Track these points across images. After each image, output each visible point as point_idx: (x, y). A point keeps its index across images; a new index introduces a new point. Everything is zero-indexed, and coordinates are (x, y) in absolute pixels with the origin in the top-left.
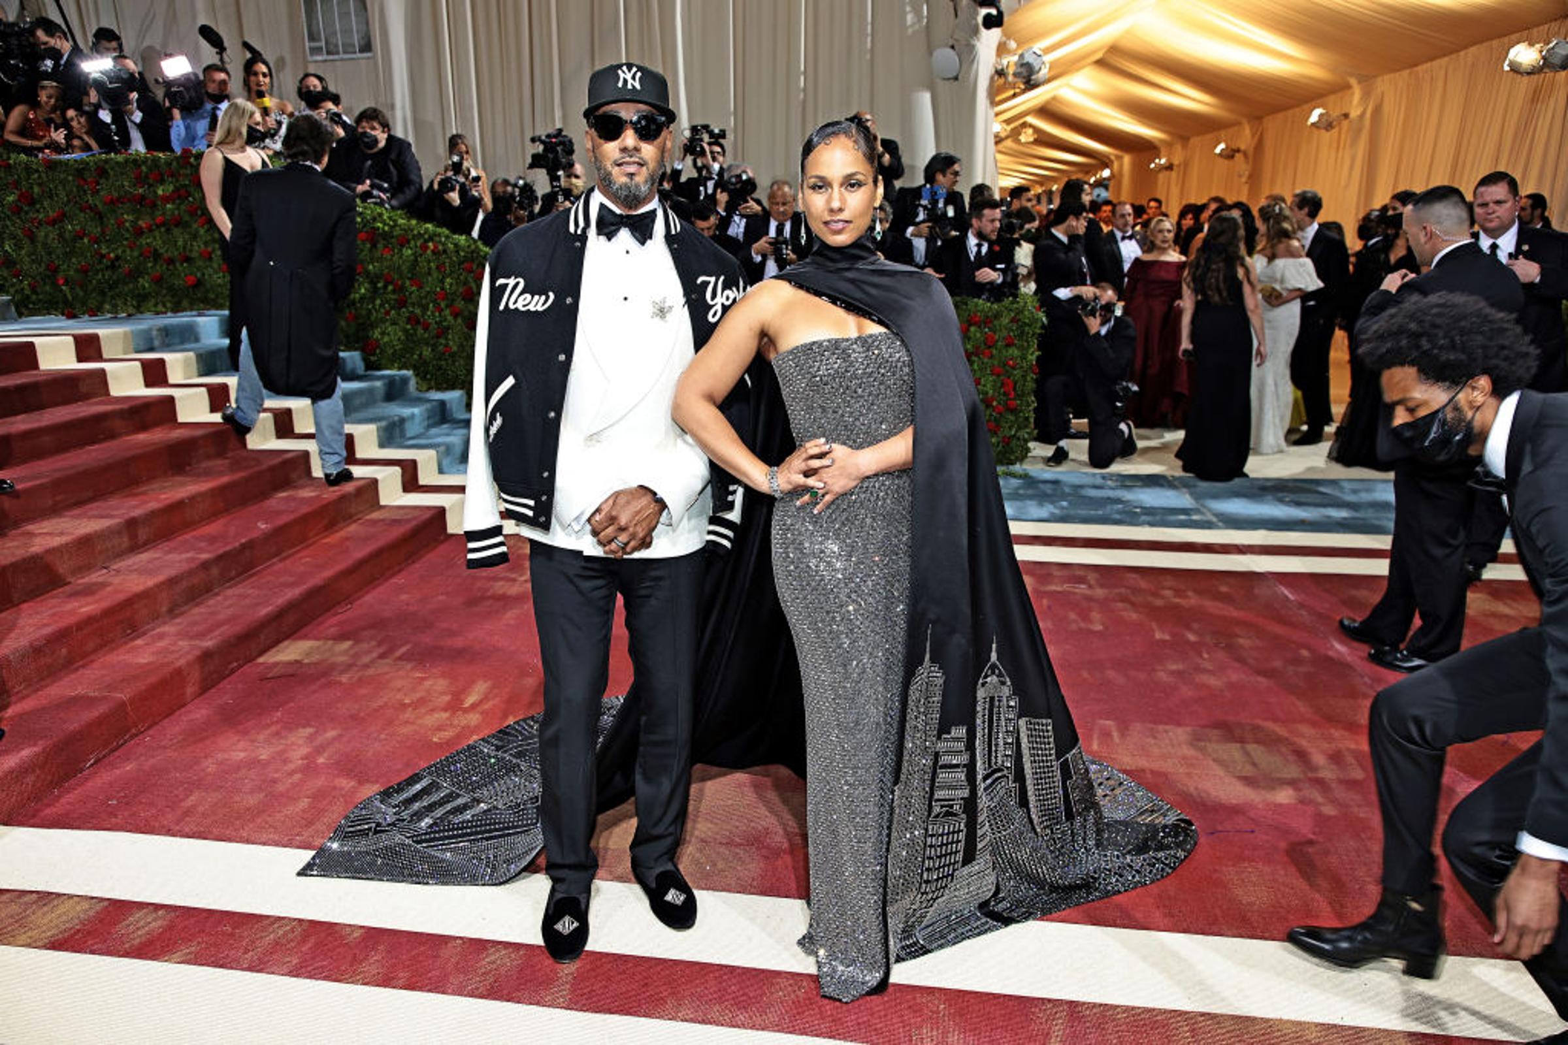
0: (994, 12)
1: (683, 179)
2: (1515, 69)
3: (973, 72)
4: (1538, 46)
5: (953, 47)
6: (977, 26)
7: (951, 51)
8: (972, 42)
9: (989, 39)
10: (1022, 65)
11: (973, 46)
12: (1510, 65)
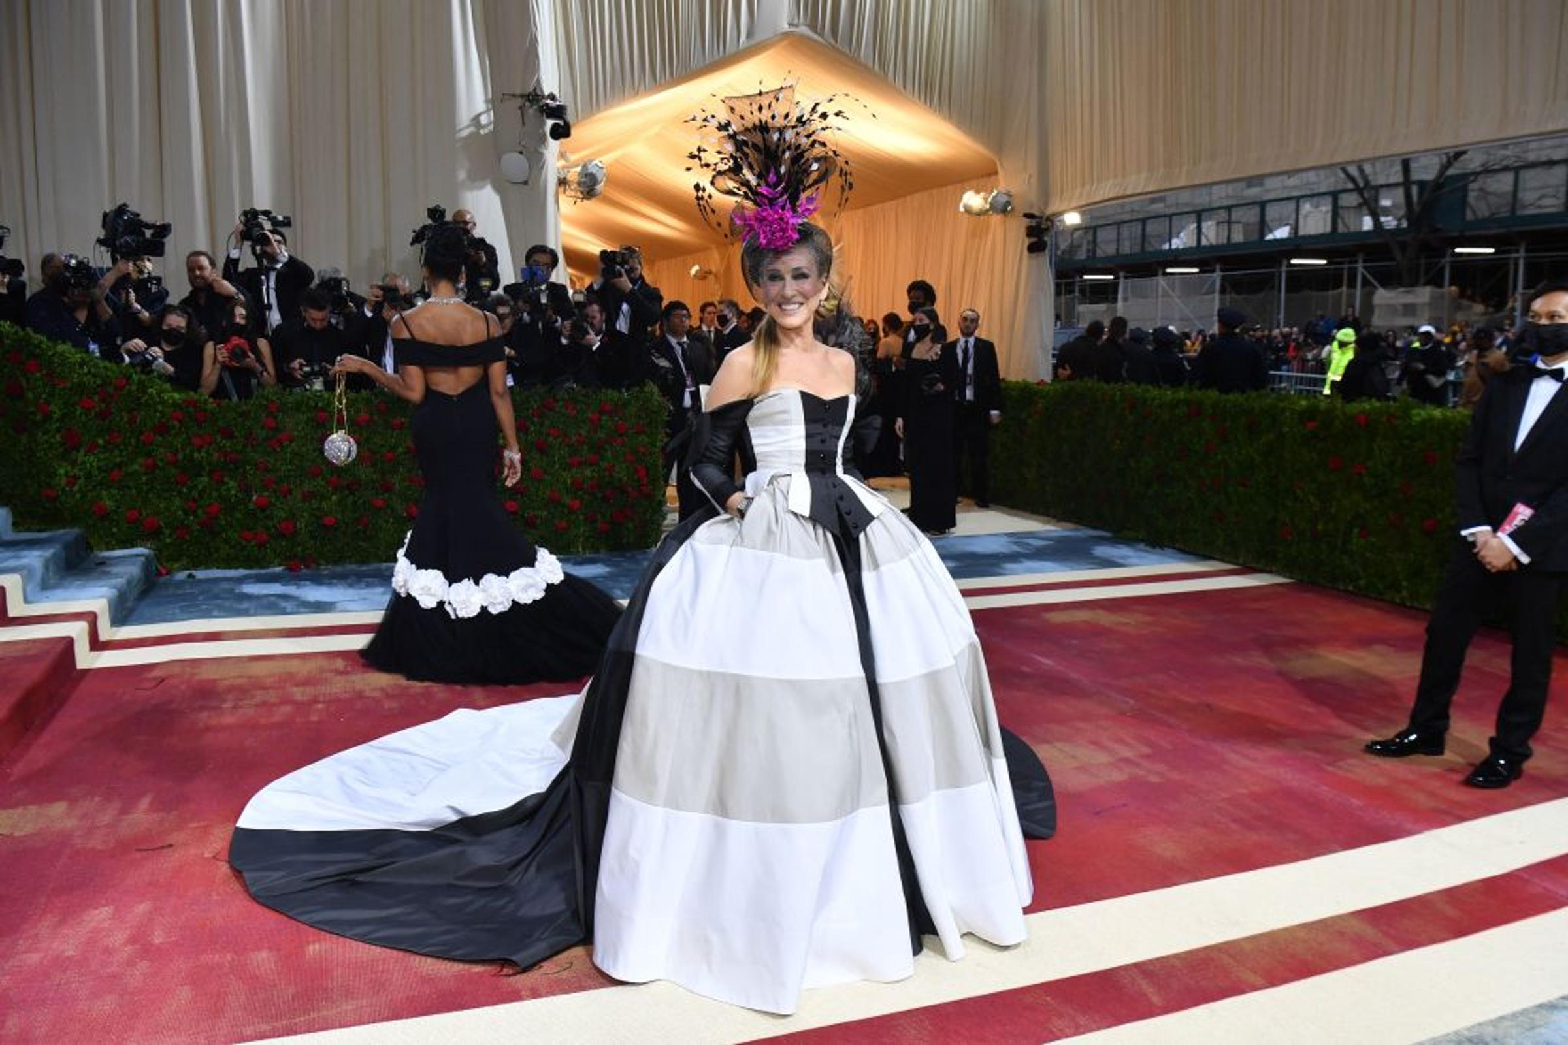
0: (561, 123)
1: (241, 269)
2: (968, 210)
3: (543, 177)
4: (982, 194)
5: (521, 153)
6: (544, 134)
7: (520, 155)
8: (540, 150)
9: (553, 147)
10: (586, 175)
11: (542, 154)
12: (965, 207)
